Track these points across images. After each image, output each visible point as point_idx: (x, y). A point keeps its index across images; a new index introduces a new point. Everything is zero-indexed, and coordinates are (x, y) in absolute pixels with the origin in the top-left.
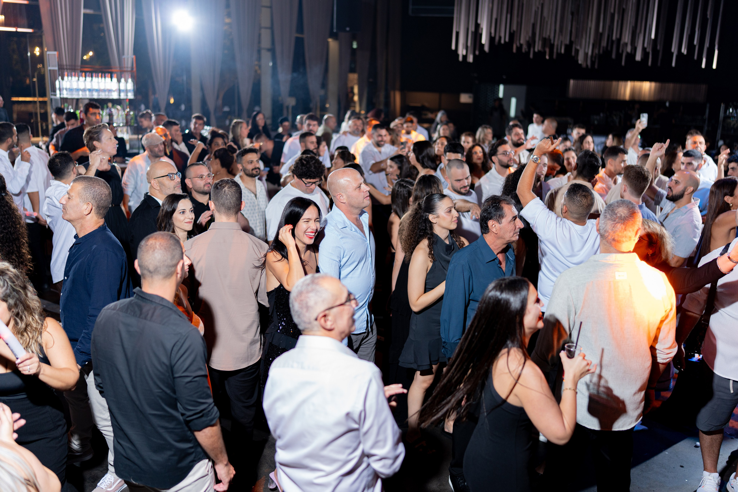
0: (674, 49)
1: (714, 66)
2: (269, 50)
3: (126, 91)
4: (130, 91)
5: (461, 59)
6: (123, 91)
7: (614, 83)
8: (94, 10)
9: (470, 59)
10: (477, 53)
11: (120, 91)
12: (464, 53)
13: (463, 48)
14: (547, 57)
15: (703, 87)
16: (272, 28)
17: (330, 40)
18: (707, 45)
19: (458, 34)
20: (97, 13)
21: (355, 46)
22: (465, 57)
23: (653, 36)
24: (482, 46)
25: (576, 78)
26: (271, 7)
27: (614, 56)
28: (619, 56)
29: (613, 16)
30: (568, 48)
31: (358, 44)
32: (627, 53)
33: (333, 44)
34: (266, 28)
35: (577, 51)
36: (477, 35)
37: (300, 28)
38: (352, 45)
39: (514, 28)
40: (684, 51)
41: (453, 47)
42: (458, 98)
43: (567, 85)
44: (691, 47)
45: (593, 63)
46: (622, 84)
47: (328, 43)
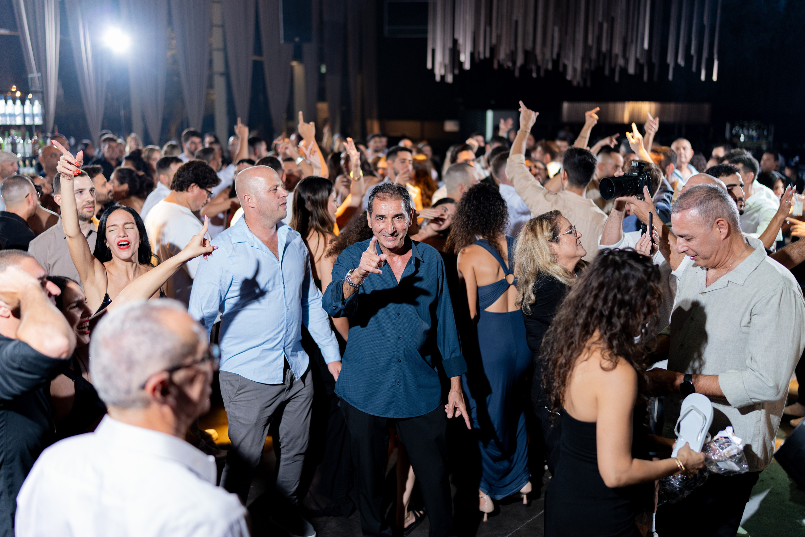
0: (670, 59)
1: (715, 78)
2: (222, 74)
3: (33, 116)
4: (37, 115)
5: (438, 78)
6: (29, 115)
7: (611, 105)
8: (11, 30)
9: (450, 79)
10: (457, 72)
11: (24, 116)
12: (443, 72)
13: (441, 67)
14: (534, 75)
15: (707, 107)
16: (225, 50)
17: (294, 64)
18: (705, 55)
19: (434, 51)
20: (13, 33)
21: (323, 69)
22: (443, 77)
23: (646, 46)
24: (461, 64)
25: (570, 100)
26: (223, 26)
27: (607, 72)
28: (612, 71)
29: (601, 25)
30: (556, 62)
31: (327, 69)
32: (620, 66)
33: (298, 68)
34: (218, 50)
35: (565, 67)
36: (455, 52)
37: (258, 50)
38: (319, 69)
39: (494, 41)
40: (681, 61)
41: (429, 66)
42: (442, 126)
43: (560, 108)
44: (688, 58)
45: (585, 81)
46: (619, 105)
47: (292, 68)
